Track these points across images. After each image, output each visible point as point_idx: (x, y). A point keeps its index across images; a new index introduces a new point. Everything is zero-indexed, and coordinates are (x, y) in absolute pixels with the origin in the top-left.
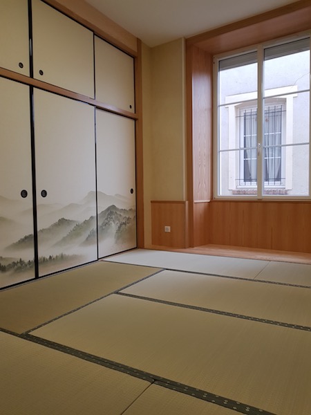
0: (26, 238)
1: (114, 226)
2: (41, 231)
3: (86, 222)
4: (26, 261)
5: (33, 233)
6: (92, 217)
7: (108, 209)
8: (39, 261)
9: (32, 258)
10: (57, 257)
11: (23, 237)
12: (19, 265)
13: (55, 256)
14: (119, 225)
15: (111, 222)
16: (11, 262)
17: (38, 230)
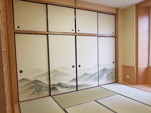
0: (74, 79)
1: (105, 75)
2: (79, 77)
3: (94, 74)
4: (74, 86)
5: (76, 78)
6: (96, 72)
7: (103, 69)
8: (78, 86)
9: (76, 85)
10: (83, 85)
11: (73, 79)
12: (72, 86)
13: (83, 84)
14: (108, 74)
15: (104, 73)
16: (69, 86)
17: (77, 77)
